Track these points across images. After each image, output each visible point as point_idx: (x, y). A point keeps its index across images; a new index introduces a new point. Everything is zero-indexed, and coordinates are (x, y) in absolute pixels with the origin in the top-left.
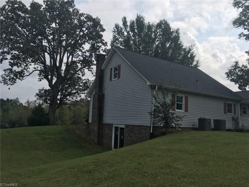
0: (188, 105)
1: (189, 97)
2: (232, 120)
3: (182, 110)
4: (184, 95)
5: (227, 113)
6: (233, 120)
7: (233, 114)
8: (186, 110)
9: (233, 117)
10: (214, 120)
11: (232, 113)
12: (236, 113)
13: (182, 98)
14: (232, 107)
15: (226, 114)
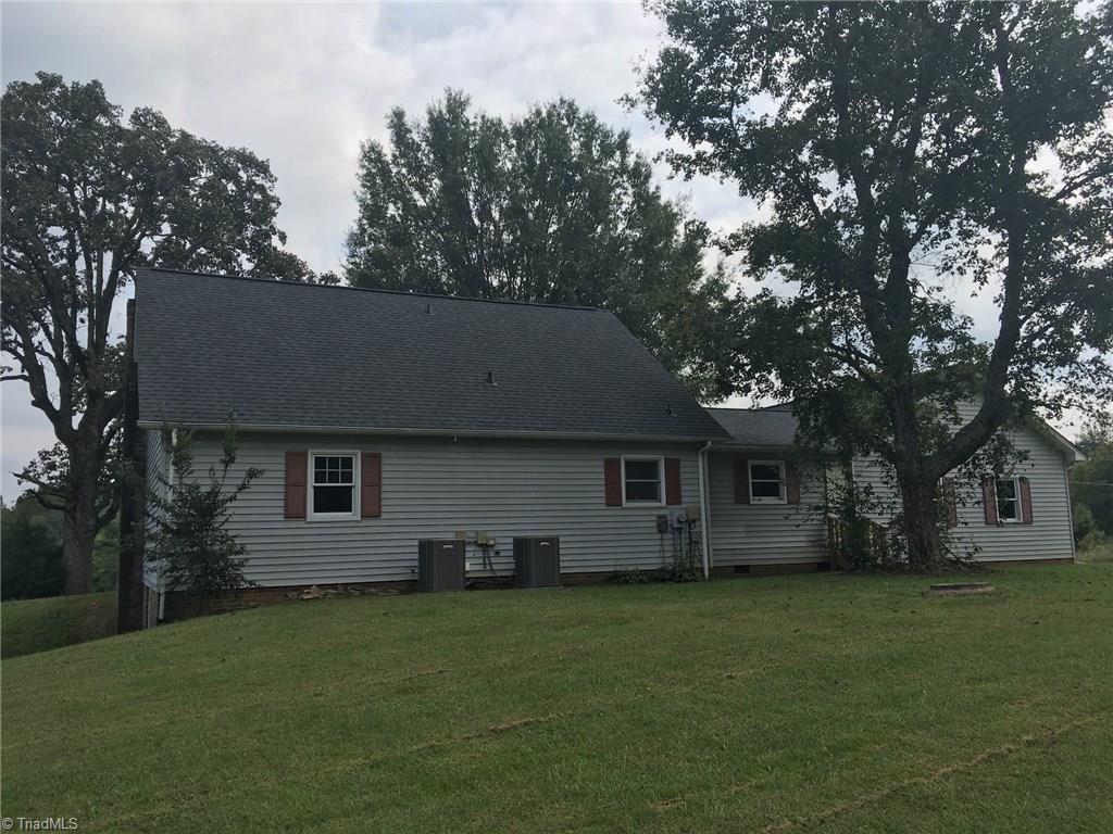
0: (380, 488)
1: (384, 454)
2: (656, 530)
3: (350, 511)
4: (357, 448)
5: (624, 506)
6: (660, 531)
7: (664, 503)
8: (372, 512)
9: (659, 517)
10: (515, 539)
11: (660, 501)
12: (684, 500)
13: (348, 463)
14: (657, 476)
15: (621, 505)
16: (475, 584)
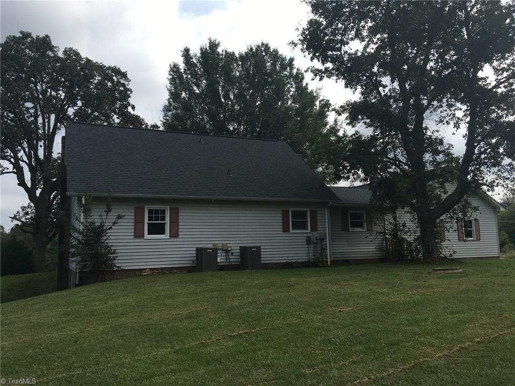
0: (178, 224)
1: (180, 208)
2: (305, 243)
3: (165, 234)
4: (168, 205)
6: (308, 244)
7: (309, 231)
8: (174, 234)
9: (307, 237)
10: (240, 247)
11: (307, 230)
12: (319, 229)
13: (163, 212)
14: (306, 218)
15: (289, 232)
16: (222, 268)
